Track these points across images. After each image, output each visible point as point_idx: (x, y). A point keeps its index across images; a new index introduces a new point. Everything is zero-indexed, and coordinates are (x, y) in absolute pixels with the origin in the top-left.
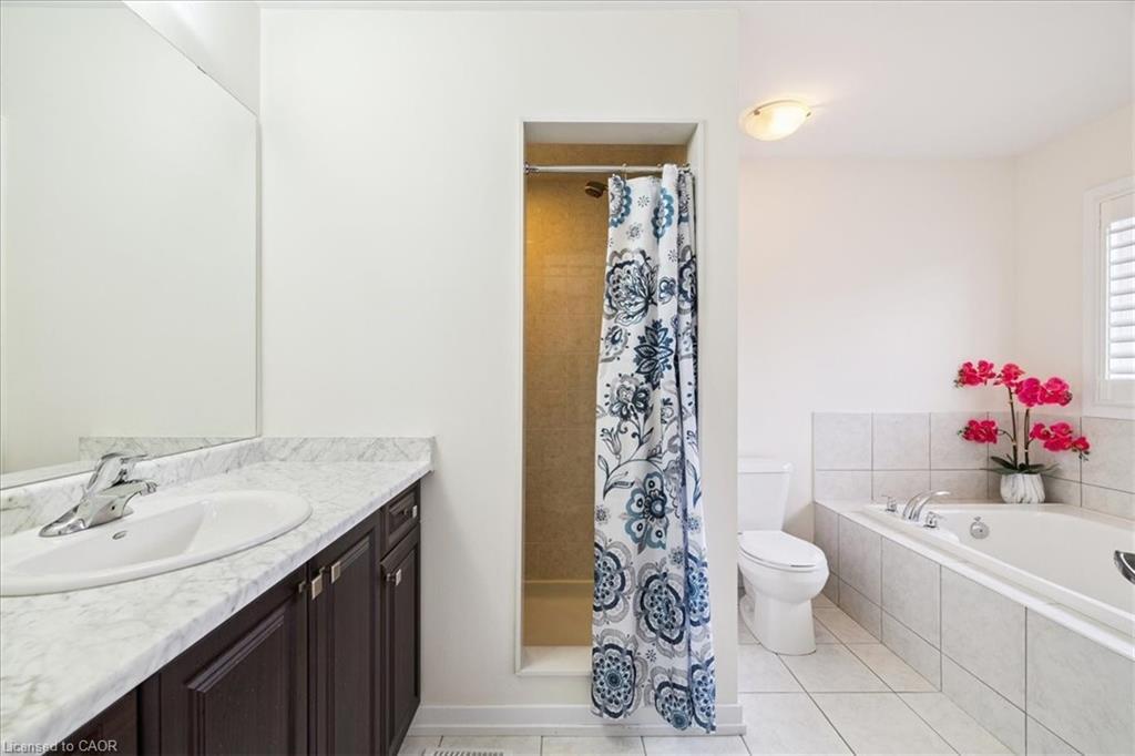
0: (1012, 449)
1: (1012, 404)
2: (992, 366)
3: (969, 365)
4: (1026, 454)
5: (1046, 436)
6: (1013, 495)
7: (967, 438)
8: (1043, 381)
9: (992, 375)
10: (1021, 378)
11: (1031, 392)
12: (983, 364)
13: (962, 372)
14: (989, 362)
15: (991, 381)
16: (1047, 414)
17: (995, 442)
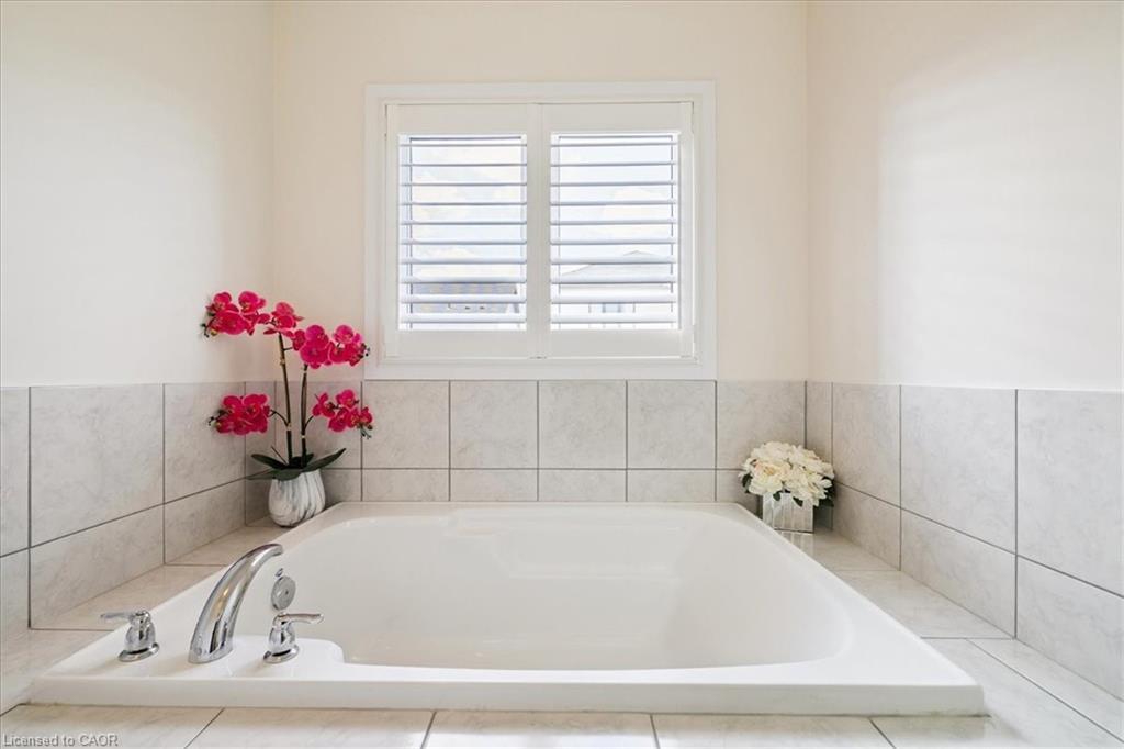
0: (285, 435)
1: (284, 366)
2: (262, 303)
3: (224, 297)
4: (304, 441)
5: (329, 411)
6: (294, 509)
7: (220, 430)
8: (330, 331)
9: (264, 319)
10: (302, 326)
11: (317, 347)
12: (249, 299)
13: (213, 310)
14: (260, 295)
15: (259, 328)
16: (333, 378)
17: (264, 430)
